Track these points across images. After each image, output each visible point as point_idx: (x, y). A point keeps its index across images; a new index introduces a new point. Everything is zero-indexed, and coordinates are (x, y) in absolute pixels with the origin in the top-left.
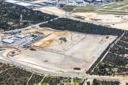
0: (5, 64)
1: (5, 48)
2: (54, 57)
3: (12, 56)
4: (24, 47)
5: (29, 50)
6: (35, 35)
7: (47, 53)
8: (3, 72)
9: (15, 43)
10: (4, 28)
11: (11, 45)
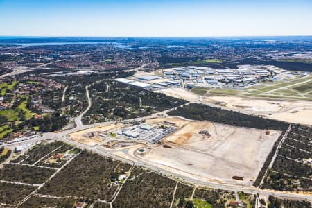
0: (136, 167)
1: (129, 144)
2: (199, 159)
3: (142, 154)
4: (154, 142)
5: (161, 147)
6: (165, 126)
7: (188, 152)
8: (136, 179)
9: (140, 137)
10: (122, 116)
11: (135, 139)
